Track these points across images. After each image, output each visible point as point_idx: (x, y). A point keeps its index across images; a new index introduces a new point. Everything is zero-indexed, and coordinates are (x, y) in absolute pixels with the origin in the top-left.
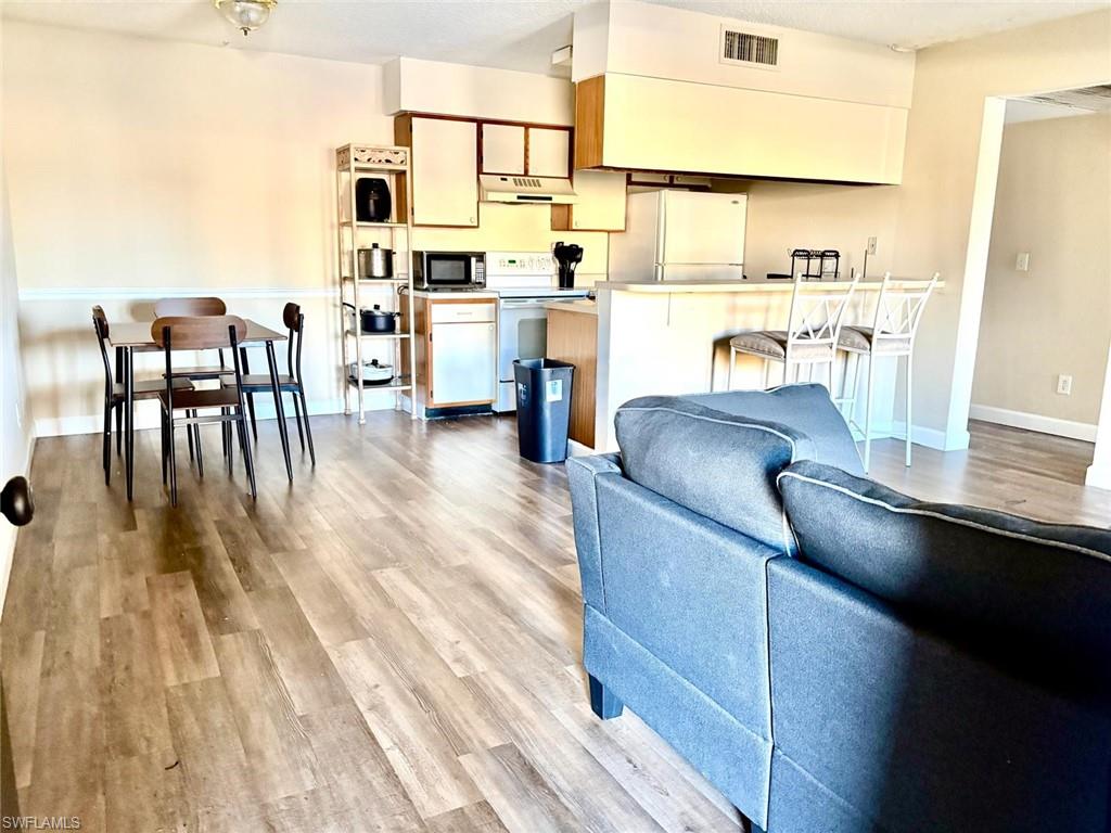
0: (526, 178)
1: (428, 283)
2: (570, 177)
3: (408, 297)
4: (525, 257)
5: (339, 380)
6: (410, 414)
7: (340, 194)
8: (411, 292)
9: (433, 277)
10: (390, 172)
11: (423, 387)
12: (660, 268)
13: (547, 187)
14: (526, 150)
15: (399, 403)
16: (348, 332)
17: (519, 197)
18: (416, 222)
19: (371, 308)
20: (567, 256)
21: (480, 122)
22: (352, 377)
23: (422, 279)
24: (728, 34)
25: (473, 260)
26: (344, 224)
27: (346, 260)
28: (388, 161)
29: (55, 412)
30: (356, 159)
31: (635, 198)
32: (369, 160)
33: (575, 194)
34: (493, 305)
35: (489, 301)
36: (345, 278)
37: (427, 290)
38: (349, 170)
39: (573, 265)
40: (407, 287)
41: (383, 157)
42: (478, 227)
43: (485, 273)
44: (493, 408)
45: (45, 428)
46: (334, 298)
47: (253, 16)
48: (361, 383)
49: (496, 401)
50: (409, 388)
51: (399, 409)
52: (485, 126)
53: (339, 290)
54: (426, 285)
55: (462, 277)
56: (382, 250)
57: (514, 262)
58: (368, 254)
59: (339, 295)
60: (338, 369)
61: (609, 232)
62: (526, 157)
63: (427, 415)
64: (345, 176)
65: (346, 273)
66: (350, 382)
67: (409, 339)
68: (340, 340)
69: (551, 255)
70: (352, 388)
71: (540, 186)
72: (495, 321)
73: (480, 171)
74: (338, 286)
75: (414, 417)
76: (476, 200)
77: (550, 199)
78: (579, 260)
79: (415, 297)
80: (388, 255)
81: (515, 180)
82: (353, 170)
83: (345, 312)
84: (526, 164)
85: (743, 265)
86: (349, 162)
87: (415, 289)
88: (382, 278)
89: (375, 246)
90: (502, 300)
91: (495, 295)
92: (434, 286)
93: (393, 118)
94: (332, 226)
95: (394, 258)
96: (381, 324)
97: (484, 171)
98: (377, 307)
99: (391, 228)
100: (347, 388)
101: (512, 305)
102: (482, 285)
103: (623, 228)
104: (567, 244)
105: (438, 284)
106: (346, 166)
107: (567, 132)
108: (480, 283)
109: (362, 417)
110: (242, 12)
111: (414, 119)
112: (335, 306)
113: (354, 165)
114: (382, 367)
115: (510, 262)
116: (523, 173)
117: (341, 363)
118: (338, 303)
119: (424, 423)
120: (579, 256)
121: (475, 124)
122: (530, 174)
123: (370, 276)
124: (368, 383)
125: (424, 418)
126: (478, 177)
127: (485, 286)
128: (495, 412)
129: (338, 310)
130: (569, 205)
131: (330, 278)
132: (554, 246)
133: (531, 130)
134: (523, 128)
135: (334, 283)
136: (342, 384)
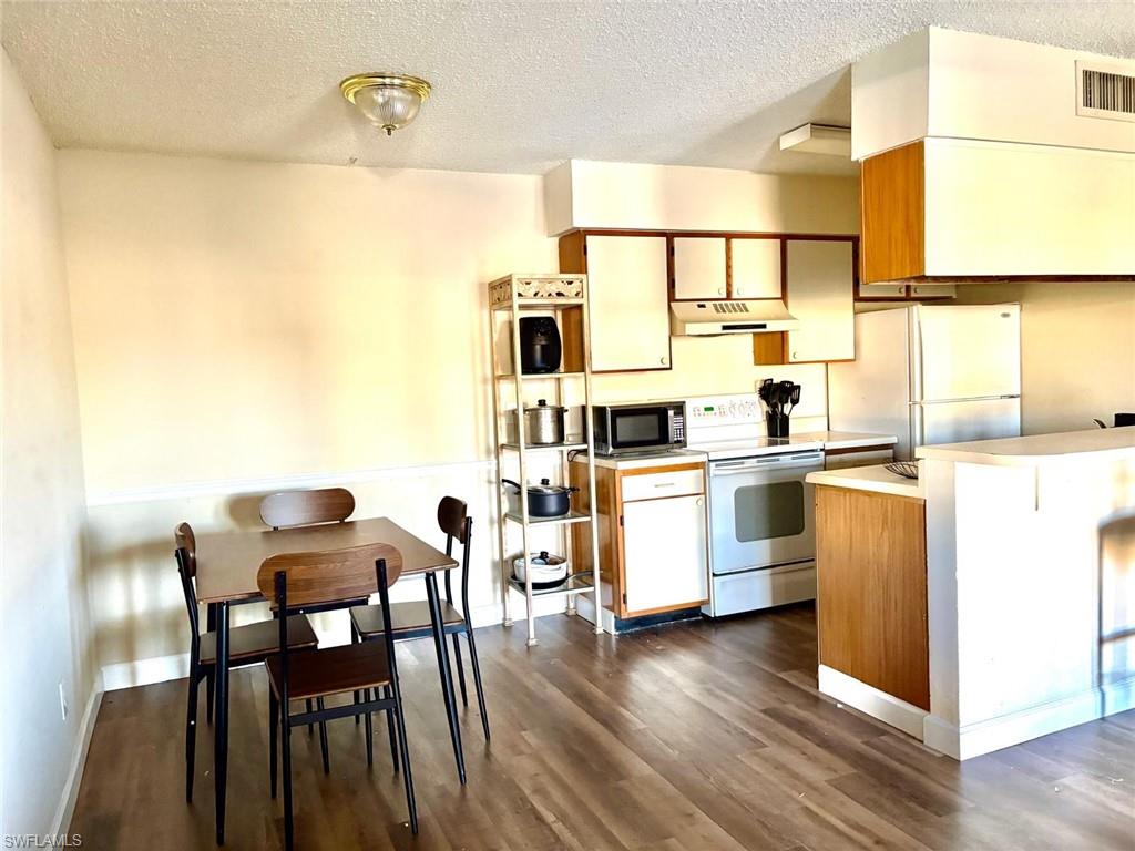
0: (729, 302)
1: (613, 447)
2: (784, 297)
3: (587, 466)
4: (725, 401)
5: (494, 582)
6: (594, 625)
7: (495, 340)
8: (593, 461)
9: (620, 439)
10: (556, 307)
11: (610, 588)
12: (917, 408)
13: (756, 312)
14: (729, 267)
15: (572, 606)
16: (506, 515)
17: (725, 328)
18: (594, 369)
19: (537, 484)
20: (778, 395)
21: (670, 236)
22: (514, 577)
23: (605, 441)
24: (1088, 75)
25: (671, 413)
26: (500, 377)
27: (503, 422)
28: (559, 294)
29: (130, 655)
30: (520, 295)
31: (864, 317)
32: (536, 294)
33: (791, 318)
34: (701, 471)
35: (695, 466)
36: (503, 446)
37: (611, 456)
38: (510, 308)
39: (787, 408)
40: (585, 452)
41: (554, 289)
42: (670, 368)
43: (684, 427)
44: (703, 611)
45: (116, 678)
46: (489, 472)
47: (399, 108)
48: (529, 586)
49: (707, 602)
50: (591, 589)
51: (572, 613)
52: (676, 240)
53: (495, 462)
54: (611, 449)
55: (655, 436)
56: (552, 408)
57: (711, 409)
58: (534, 415)
59: (495, 468)
60: (495, 565)
61: (827, 363)
62: (729, 275)
63: (617, 628)
64: (501, 317)
65: (503, 439)
66: (510, 583)
67: (590, 523)
68: (496, 526)
69: (756, 397)
70: (513, 592)
71: (747, 311)
72: (704, 493)
73: (671, 298)
74: (493, 456)
75: (599, 631)
76: (667, 333)
77: (764, 326)
78: (795, 402)
79: (596, 467)
80: (559, 413)
81: (715, 306)
82: (516, 307)
83: (502, 490)
84: (729, 285)
85: (1020, 396)
86: (510, 297)
87: (596, 455)
88: (553, 444)
89: (542, 403)
90: (713, 465)
91: (703, 458)
92: (618, 451)
93: (556, 240)
94: (485, 381)
95: (566, 415)
96: (552, 505)
97: (677, 297)
98: (545, 482)
99: (558, 379)
100: (505, 591)
101: (725, 471)
102: (682, 443)
103: (852, 357)
104: (776, 381)
105: (625, 447)
106: (506, 304)
107: (778, 241)
108: (679, 442)
109: (532, 635)
110: (386, 104)
111: (588, 237)
112: (490, 482)
113: (517, 301)
114: (555, 563)
115: (706, 409)
116: (724, 296)
117: (497, 557)
118: (494, 478)
119: (614, 639)
120: (794, 395)
121: (663, 240)
122: (735, 295)
123: (536, 443)
124: (536, 586)
125: (613, 632)
126: (669, 305)
127: (685, 446)
128: (707, 618)
129: (494, 487)
130: (782, 332)
131: (483, 448)
132: (759, 385)
133: (735, 242)
134: (724, 240)
135: (488, 452)
136: (498, 585)
